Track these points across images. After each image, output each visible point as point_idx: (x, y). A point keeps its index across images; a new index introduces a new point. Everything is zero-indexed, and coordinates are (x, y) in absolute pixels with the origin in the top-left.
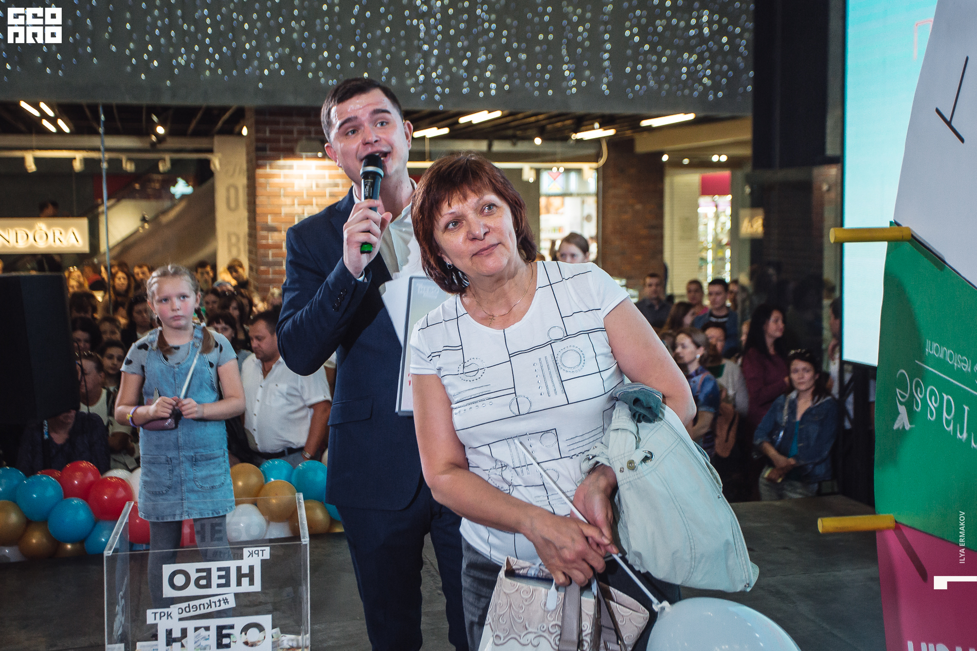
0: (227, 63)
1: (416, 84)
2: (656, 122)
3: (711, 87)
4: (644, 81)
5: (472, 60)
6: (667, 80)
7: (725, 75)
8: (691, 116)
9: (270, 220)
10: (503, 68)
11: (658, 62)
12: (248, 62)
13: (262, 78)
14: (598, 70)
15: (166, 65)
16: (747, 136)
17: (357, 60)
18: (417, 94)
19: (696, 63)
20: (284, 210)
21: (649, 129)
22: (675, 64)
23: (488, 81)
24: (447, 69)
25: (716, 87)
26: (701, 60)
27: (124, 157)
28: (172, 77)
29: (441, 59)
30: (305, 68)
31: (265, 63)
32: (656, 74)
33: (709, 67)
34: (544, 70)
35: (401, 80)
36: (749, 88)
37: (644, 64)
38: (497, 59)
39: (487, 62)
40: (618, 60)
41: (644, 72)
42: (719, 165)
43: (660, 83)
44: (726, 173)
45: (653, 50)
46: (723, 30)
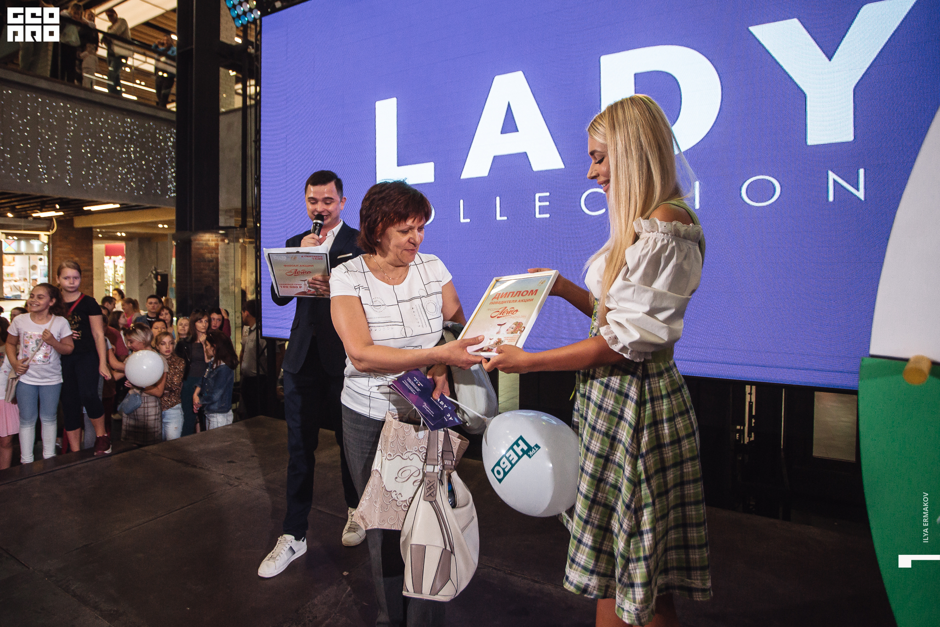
2: (94, 208)
3: (136, 188)
4: (94, 180)
6: (108, 182)
7: (144, 182)
8: (118, 206)
11: (103, 171)
14: (63, 171)
19: (126, 174)
21: (90, 212)
22: (115, 174)
25: (138, 188)
26: (129, 172)
32: (100, 177)
33: (134, 177)
34: (23, 167)
37: (94, 170)
40: (77, 166)
41: (94, 175)
42: (121, 239)
43: (104, 183)
44: (124, 244)
45: (100, 163)
46: (142, 157)
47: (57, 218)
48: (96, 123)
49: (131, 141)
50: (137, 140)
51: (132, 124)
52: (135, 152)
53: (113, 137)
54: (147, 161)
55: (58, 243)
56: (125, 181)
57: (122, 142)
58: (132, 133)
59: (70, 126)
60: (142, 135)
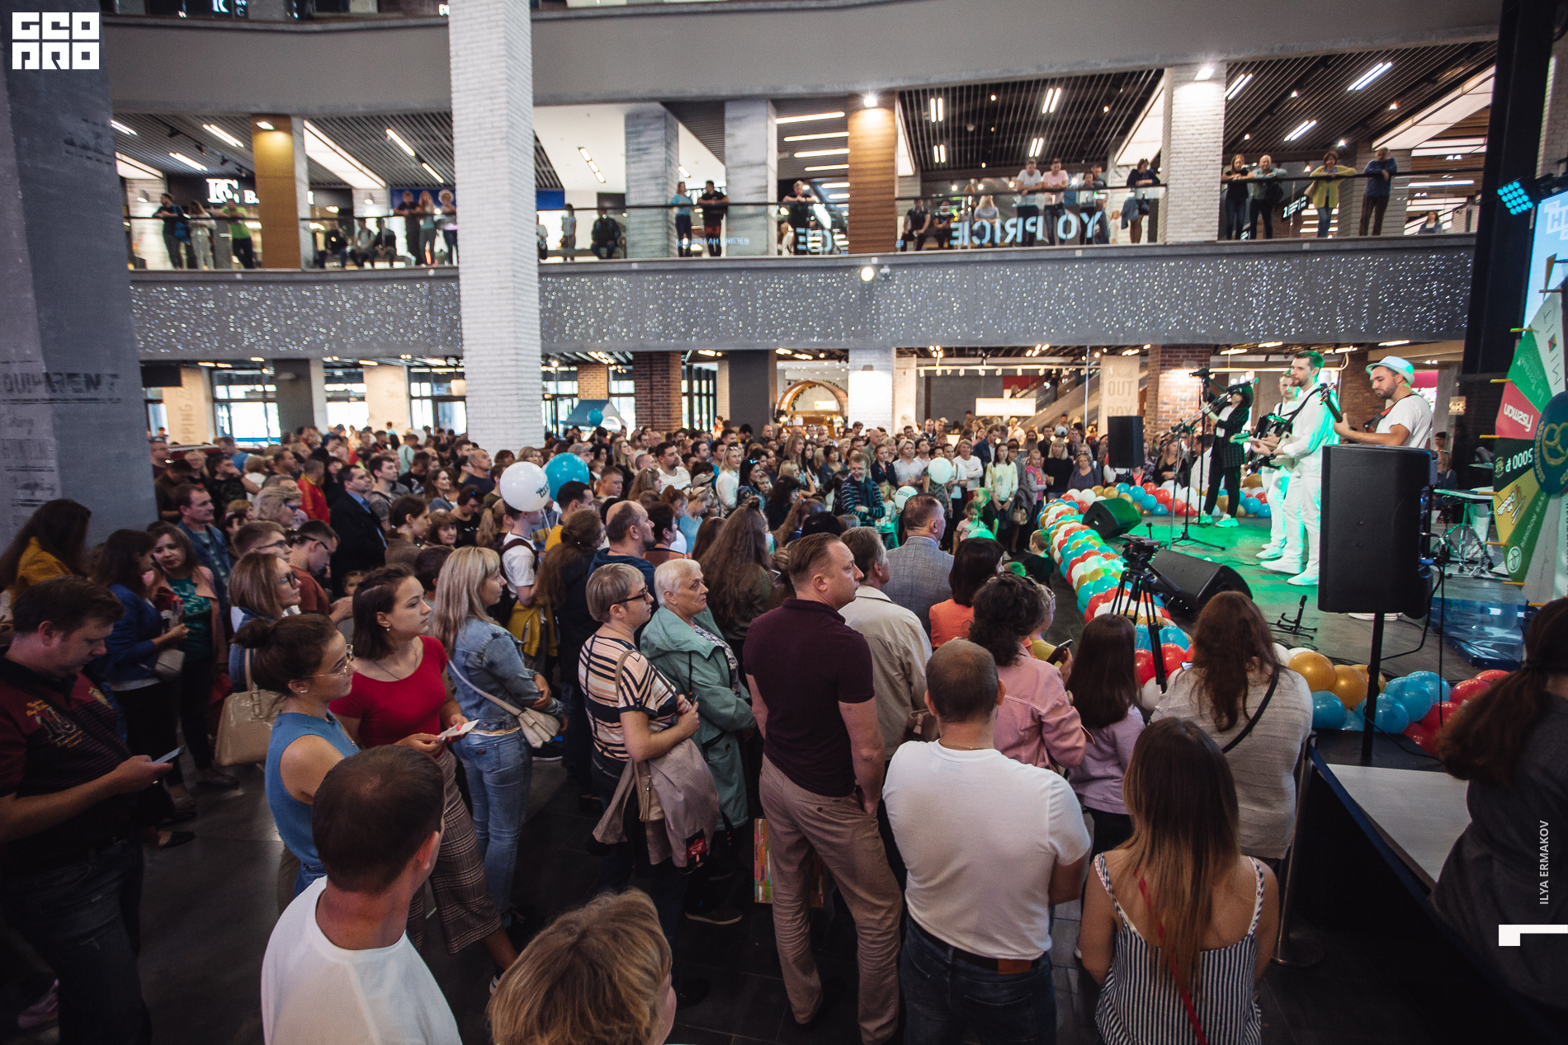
0: (1152, 324)
1: (1249, 330)
4: (1390, 323)
5: (1282, 317)
7: (1446, 317)
8: (1407, 342)
9: (1165, 399)
10: (1299, 320)
11: (1400, 313)
12: (1160, 324)
13: (1167, 330)
14: (1359, 318)
15: (1122, 327)
16: (1462, 350)
17: (1217, 320)
18: (1249, 336)
19: (1426, 312)
20: (1173, 395)
21: (1385, 347)
22: (1410, 313)
23: (1291, 327)
24: (1267, 322)
25: (1439, 325)
27: (1064, 368)
28: (1124, 332)
29: (1263, 317)
30: (1190, 325)
31: (1170, 323)
32: (1397, 319)
34: (1324, 321)
35: (1240, 329)
36: (1464, 325)
37: (1390, 314)
38: (1297, 316)
39: (1290, 318)
40: (1372, 312)
41: (1389, 318)
42: (1432, 367)
43: (1400, 325)
44: (1436, 372)
45: (1397, 306)
46: (1447, 292)
47: (1351, 354)
48: (1396, 268)
49: (1434, 278)
50: (1442, 275)
51: (1437, 260)
52: (1438, 289)
53: (1414, 277)
54: (1453, 295)
55: (1349, 379)
56: (1423, 319)
57: (1424, 280)
58: (1437, 269)
59: (1369, 276)
60: (1448, 269)
